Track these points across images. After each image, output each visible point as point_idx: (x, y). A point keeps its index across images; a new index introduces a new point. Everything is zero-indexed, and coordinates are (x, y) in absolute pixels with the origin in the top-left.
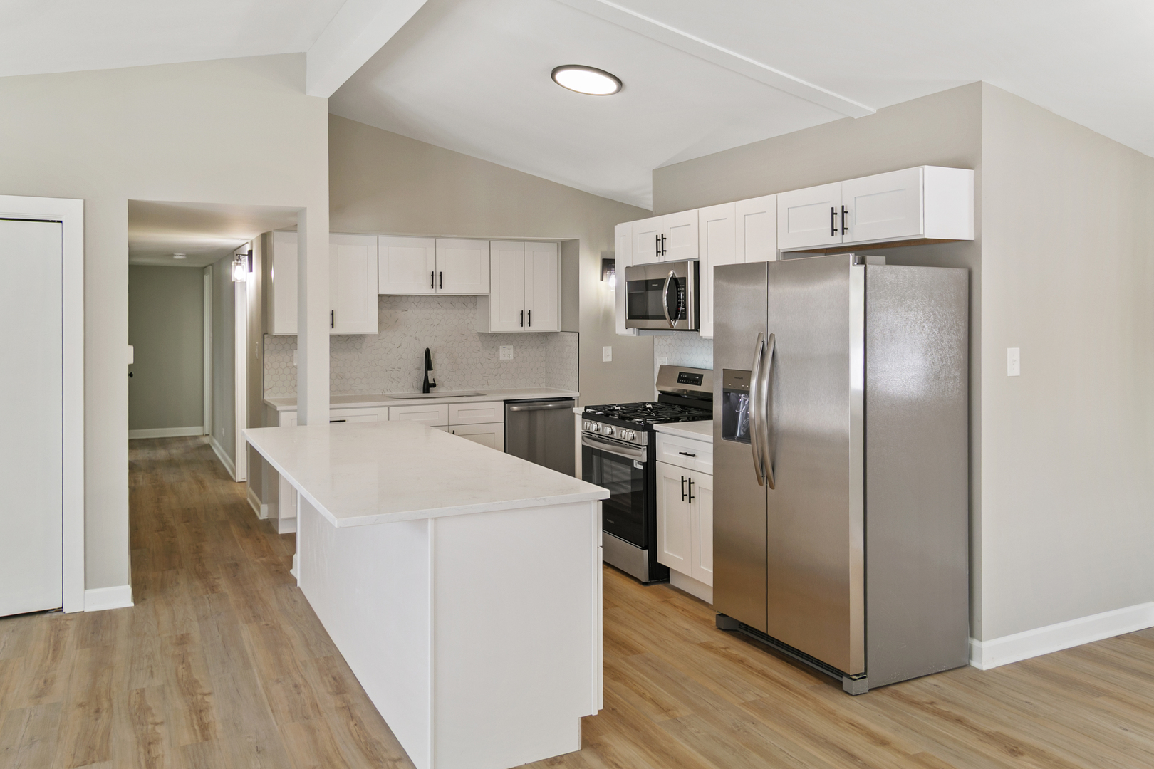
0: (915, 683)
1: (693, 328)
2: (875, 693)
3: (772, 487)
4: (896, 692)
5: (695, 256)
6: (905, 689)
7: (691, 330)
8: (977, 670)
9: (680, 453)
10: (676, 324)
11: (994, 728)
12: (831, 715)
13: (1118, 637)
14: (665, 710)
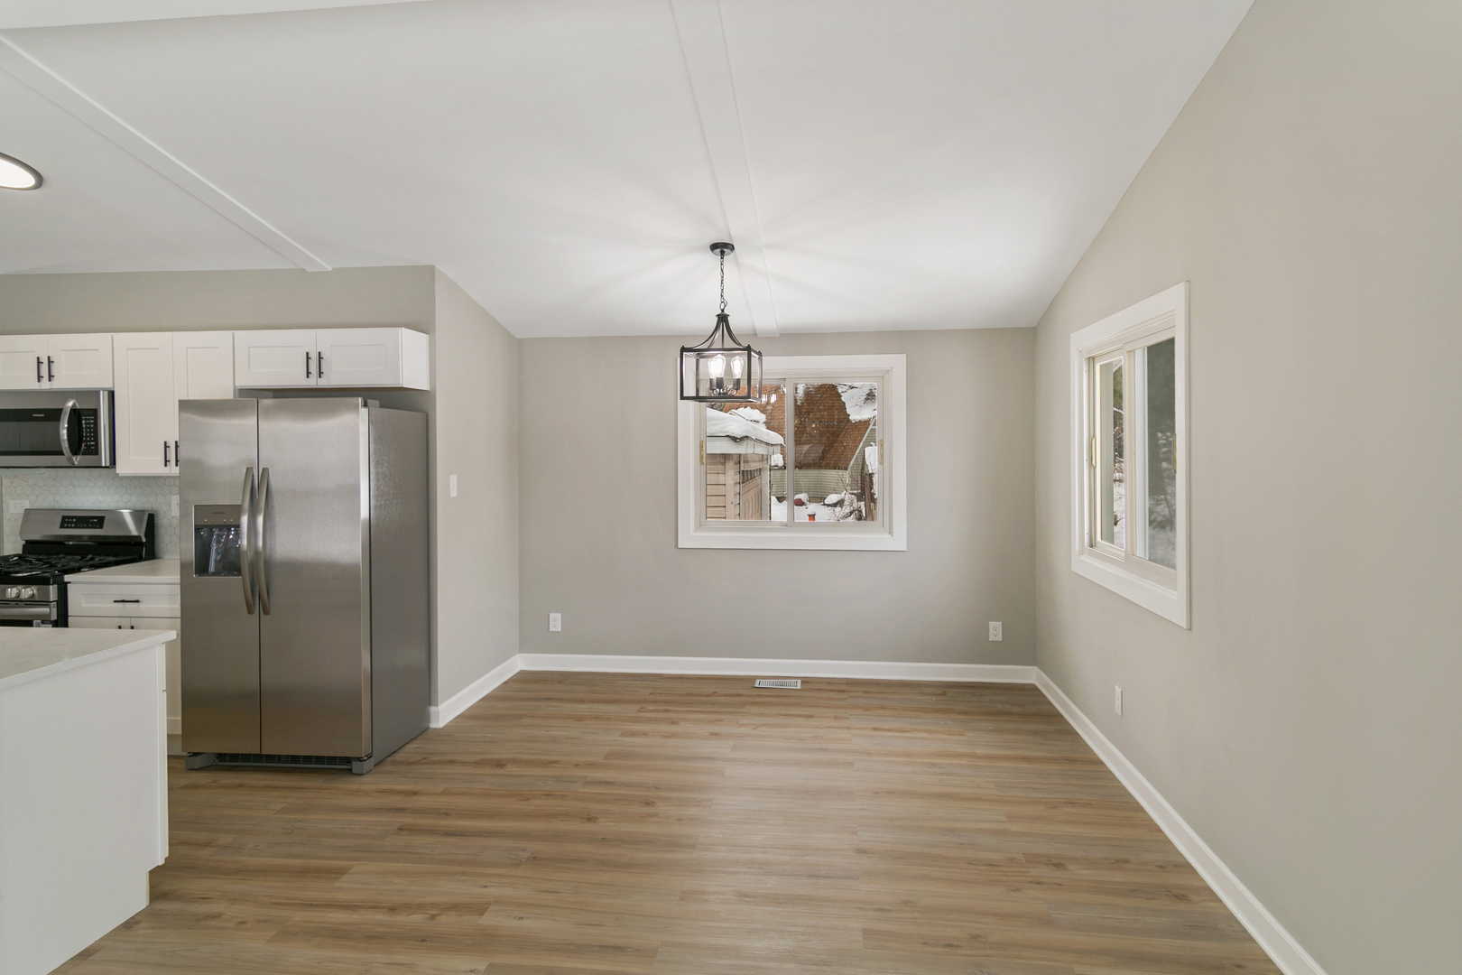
0: (402, 751)
1: (108, 465)
2: (378, 767)
3: (266, 612)
4: (393, 761)
5: (109, 386)
6: (399, 756)
7: (105, 467)
8: (435, 729)
9: (115, 601)
10: (77, 460)
11: (478, 758)
12: (357, 792)
13: (505, 683)
14: (207, 845)
